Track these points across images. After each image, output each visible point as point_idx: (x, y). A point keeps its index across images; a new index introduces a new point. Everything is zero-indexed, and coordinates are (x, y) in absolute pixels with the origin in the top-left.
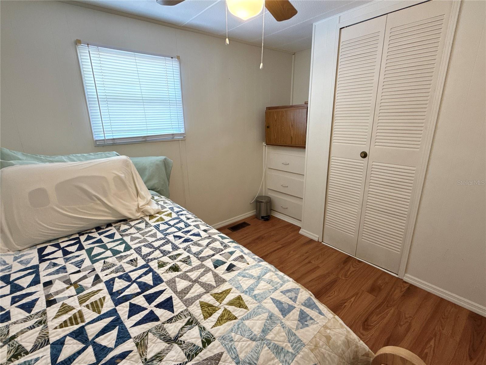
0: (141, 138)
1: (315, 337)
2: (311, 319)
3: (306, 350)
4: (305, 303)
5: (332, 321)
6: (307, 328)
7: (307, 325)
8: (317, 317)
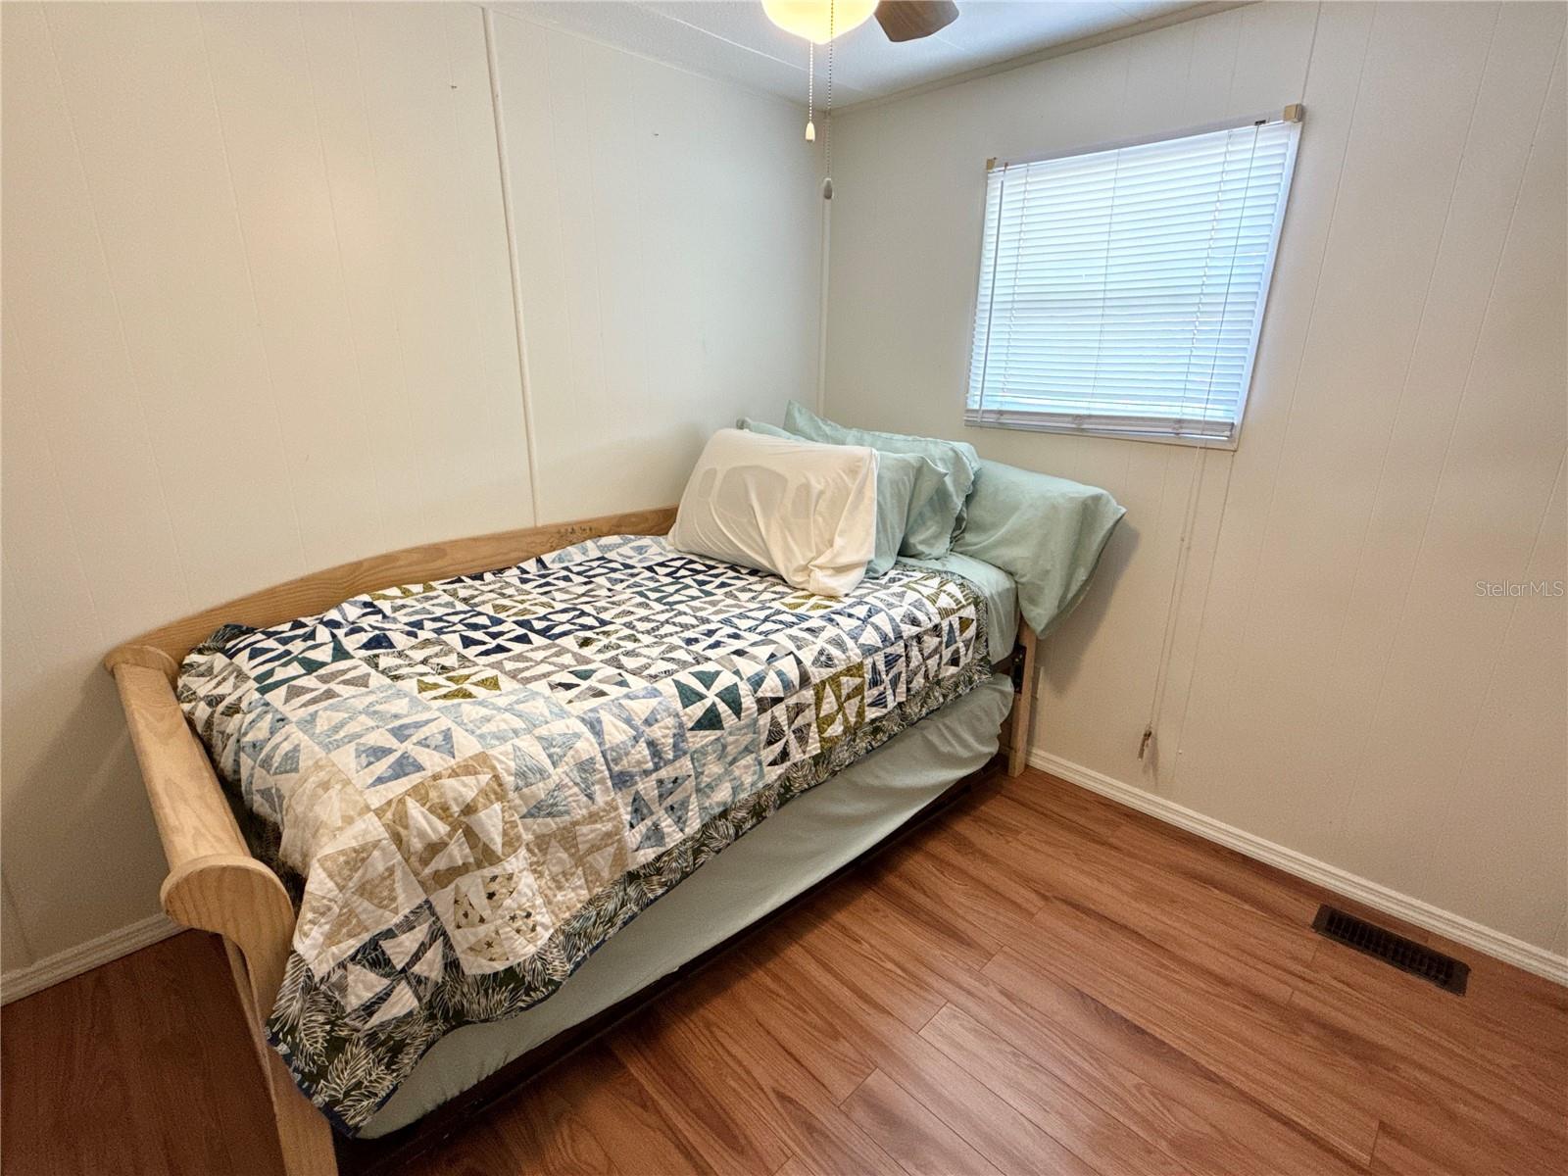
0: (1070, 419)
1: (334, 765)
2: (370, 764)
3: (323, 754)
4: (408, 757)
5: (358, 798)
6: (354, 755)
7: (358, 756)
8: (372, 772)
